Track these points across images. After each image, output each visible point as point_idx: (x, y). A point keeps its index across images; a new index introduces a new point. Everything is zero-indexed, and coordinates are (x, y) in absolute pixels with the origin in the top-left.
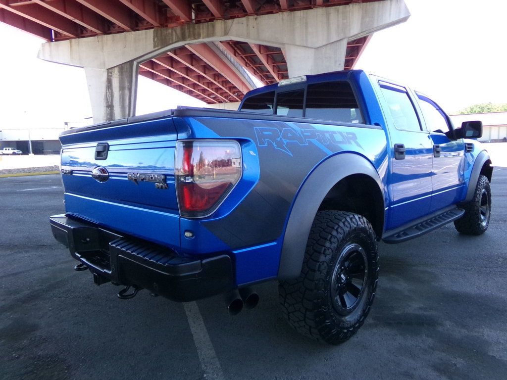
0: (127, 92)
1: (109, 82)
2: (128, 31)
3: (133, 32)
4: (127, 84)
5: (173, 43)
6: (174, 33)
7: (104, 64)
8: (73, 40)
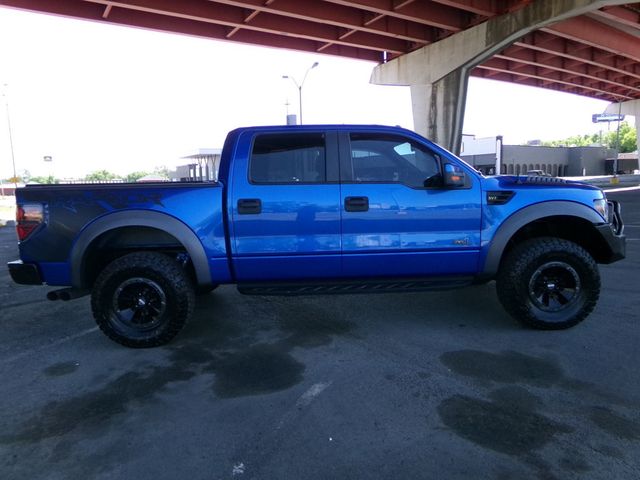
0: (451, 108)
1: (434, 97)
2: (458, 32)
3: (463, 32)
4: (452, 98)
5: (512, 34)
6: (514, 20)
7: (429, 76)
8: (402, 58)
